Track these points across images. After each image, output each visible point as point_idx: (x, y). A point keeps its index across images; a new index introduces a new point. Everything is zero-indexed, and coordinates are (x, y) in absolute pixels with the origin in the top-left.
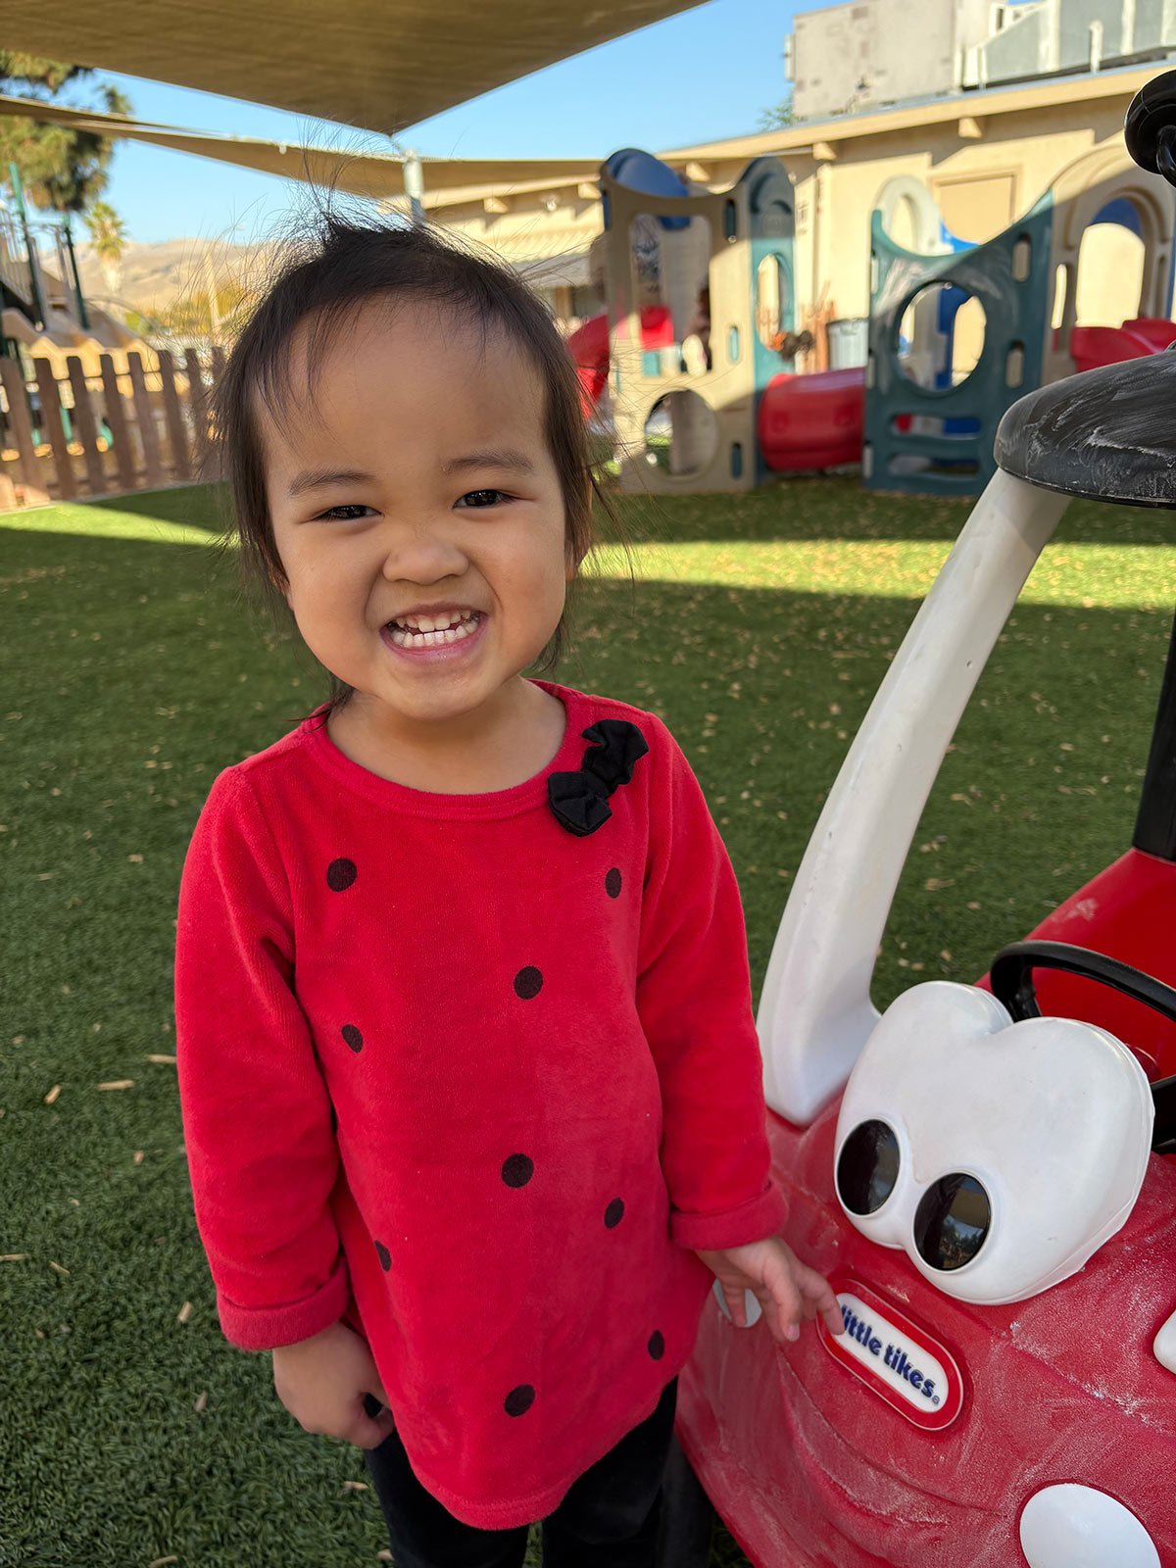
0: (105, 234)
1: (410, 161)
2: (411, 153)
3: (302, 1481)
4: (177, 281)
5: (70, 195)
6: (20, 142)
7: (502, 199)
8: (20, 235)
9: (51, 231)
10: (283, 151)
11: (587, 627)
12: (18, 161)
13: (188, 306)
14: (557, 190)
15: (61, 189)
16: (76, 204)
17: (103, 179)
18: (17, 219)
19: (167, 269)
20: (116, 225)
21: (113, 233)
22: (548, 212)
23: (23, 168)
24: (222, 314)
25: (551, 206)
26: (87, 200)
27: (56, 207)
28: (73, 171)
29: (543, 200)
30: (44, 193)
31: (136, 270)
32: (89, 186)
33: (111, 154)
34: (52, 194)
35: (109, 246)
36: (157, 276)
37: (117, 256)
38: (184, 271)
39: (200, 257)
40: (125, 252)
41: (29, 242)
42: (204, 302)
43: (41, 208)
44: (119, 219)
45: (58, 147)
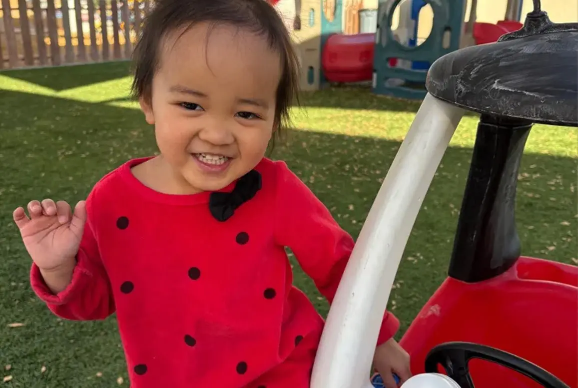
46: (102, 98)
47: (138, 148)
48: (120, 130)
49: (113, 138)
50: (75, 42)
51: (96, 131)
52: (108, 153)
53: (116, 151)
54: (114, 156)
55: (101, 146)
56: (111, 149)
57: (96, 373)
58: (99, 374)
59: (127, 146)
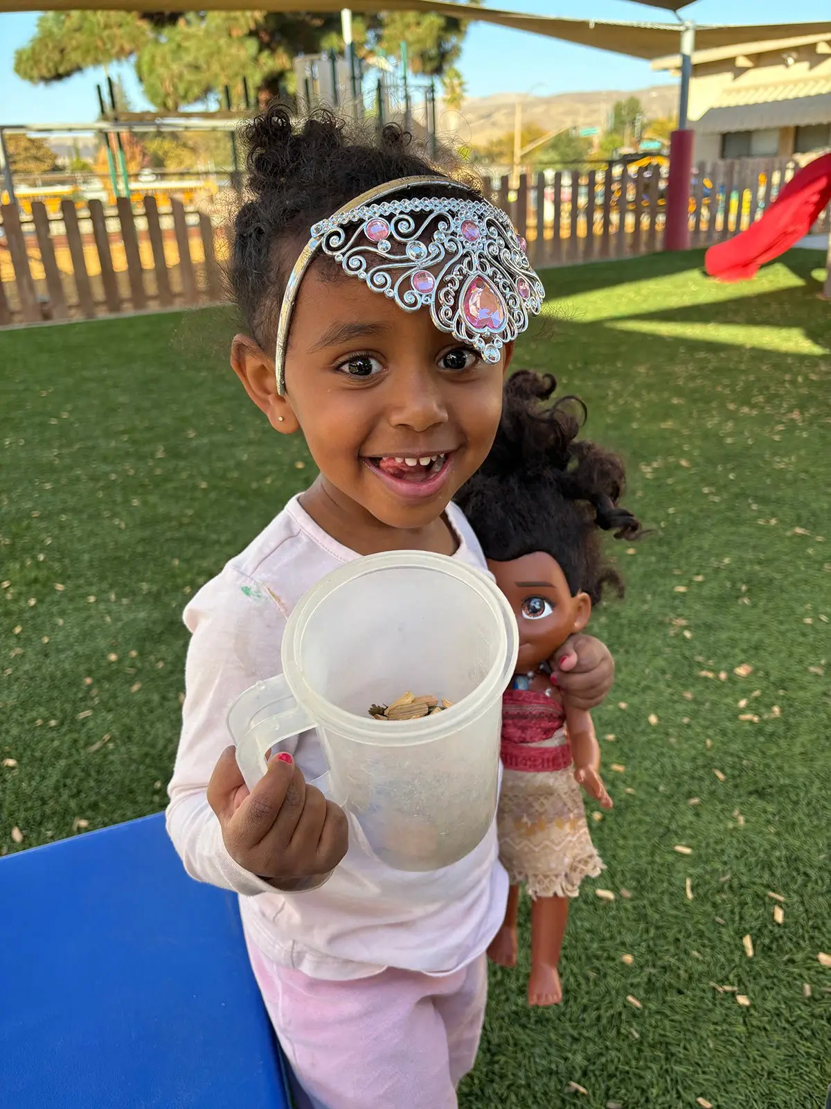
0: (453, 90)
1: (687, 29)
2: (688, 24)
3: (540, 1068)
4: (494, 124)
5: (434, 64)
6: (408, 26)
7: (749, 56)
8: (401, 93)
9: (422, 90)
10: (592, 26)
11: (790, 410)
12: (405, 39)
13: (500, 142)
14: (796, 49)
15: (431, 59)
16: (438, 71)
17: (457, 51)
18: (401, 82)
19: (489, 116)
20: (461, 84)
21: (458, 90)
22: (787, 66)
23: (409, 44)
24: (522, 146)
25: (790, 61)
26: (446, 67)
27: (424, 72)
28: (439, 46)
29: (785, 56)
30: (418, 63)
31: (469, 117)
32: (448, 57)
33: (465, 32)
34: (424, 64)
35: (455, 100)
36: (482, 121)
37: (458, 107)
38: (499, 117)
39: (513, 106)
40: (464, 104)
41: (407, 98)
42: (511, 140)
43: (416, 73)
44: (464, 79)
45: (432, 29)
46: (589, 316)
47: (648, 393)
48: (619, 365)
49: (611, 375)
50: (548, 234)
51: (586, 364)
52: (604, 398)
53: (618, 394)
54: (614, 402)
55: (596, 386)
56: (610, 393)
57: (618, 702)
58: (623, 705)
59: (631, 388)
